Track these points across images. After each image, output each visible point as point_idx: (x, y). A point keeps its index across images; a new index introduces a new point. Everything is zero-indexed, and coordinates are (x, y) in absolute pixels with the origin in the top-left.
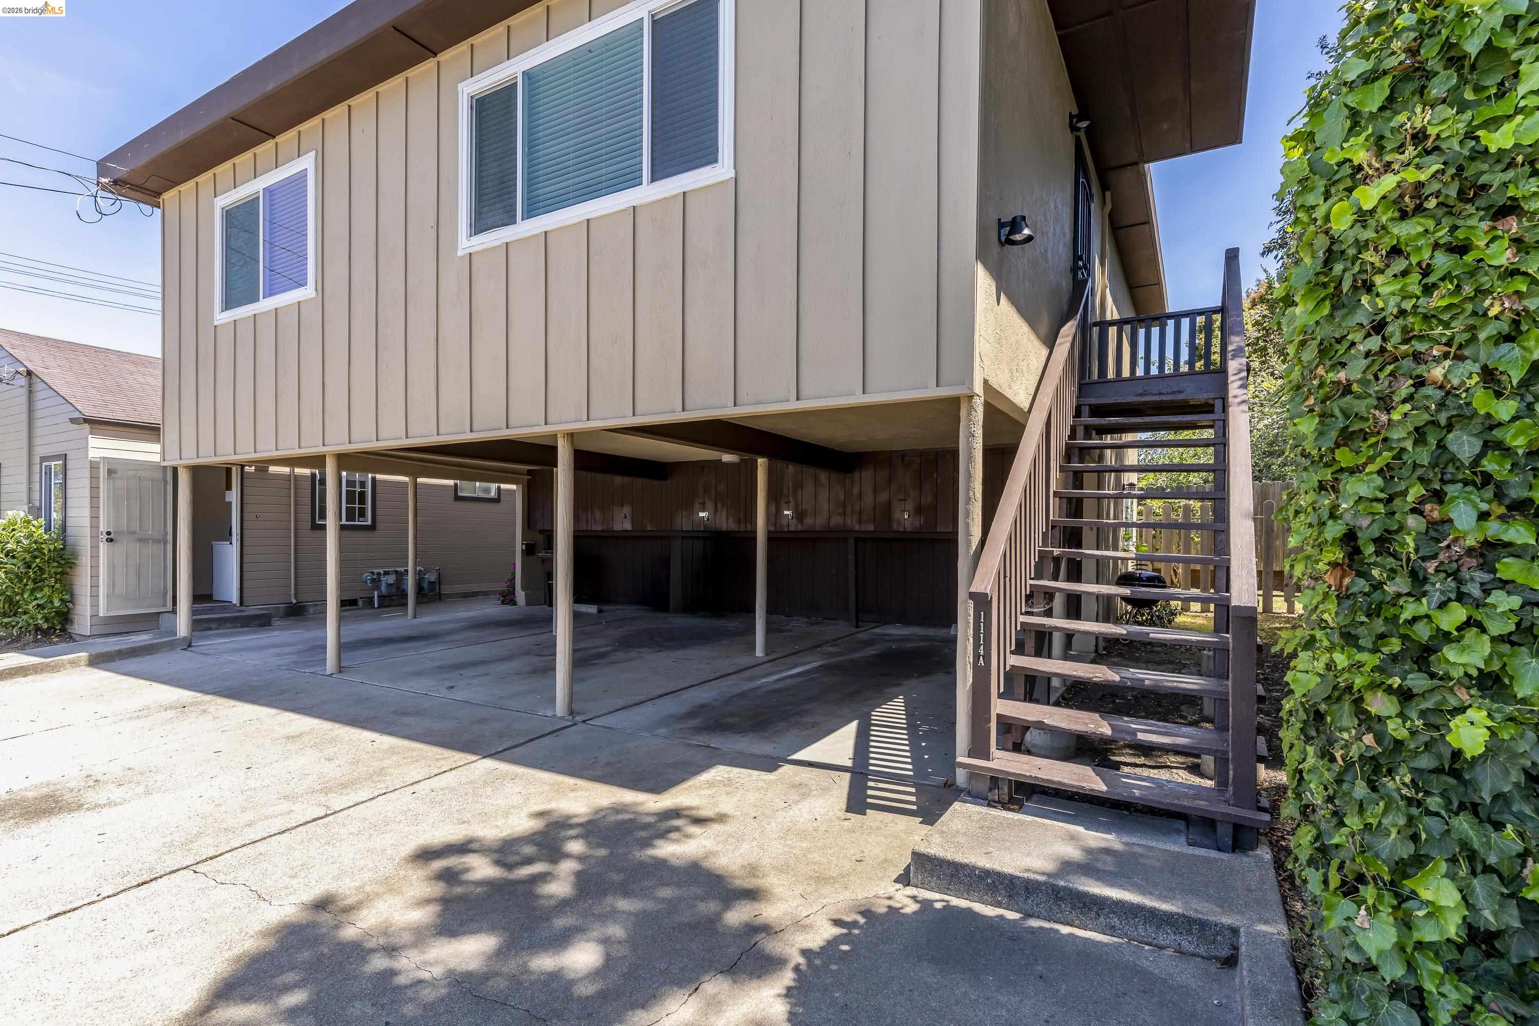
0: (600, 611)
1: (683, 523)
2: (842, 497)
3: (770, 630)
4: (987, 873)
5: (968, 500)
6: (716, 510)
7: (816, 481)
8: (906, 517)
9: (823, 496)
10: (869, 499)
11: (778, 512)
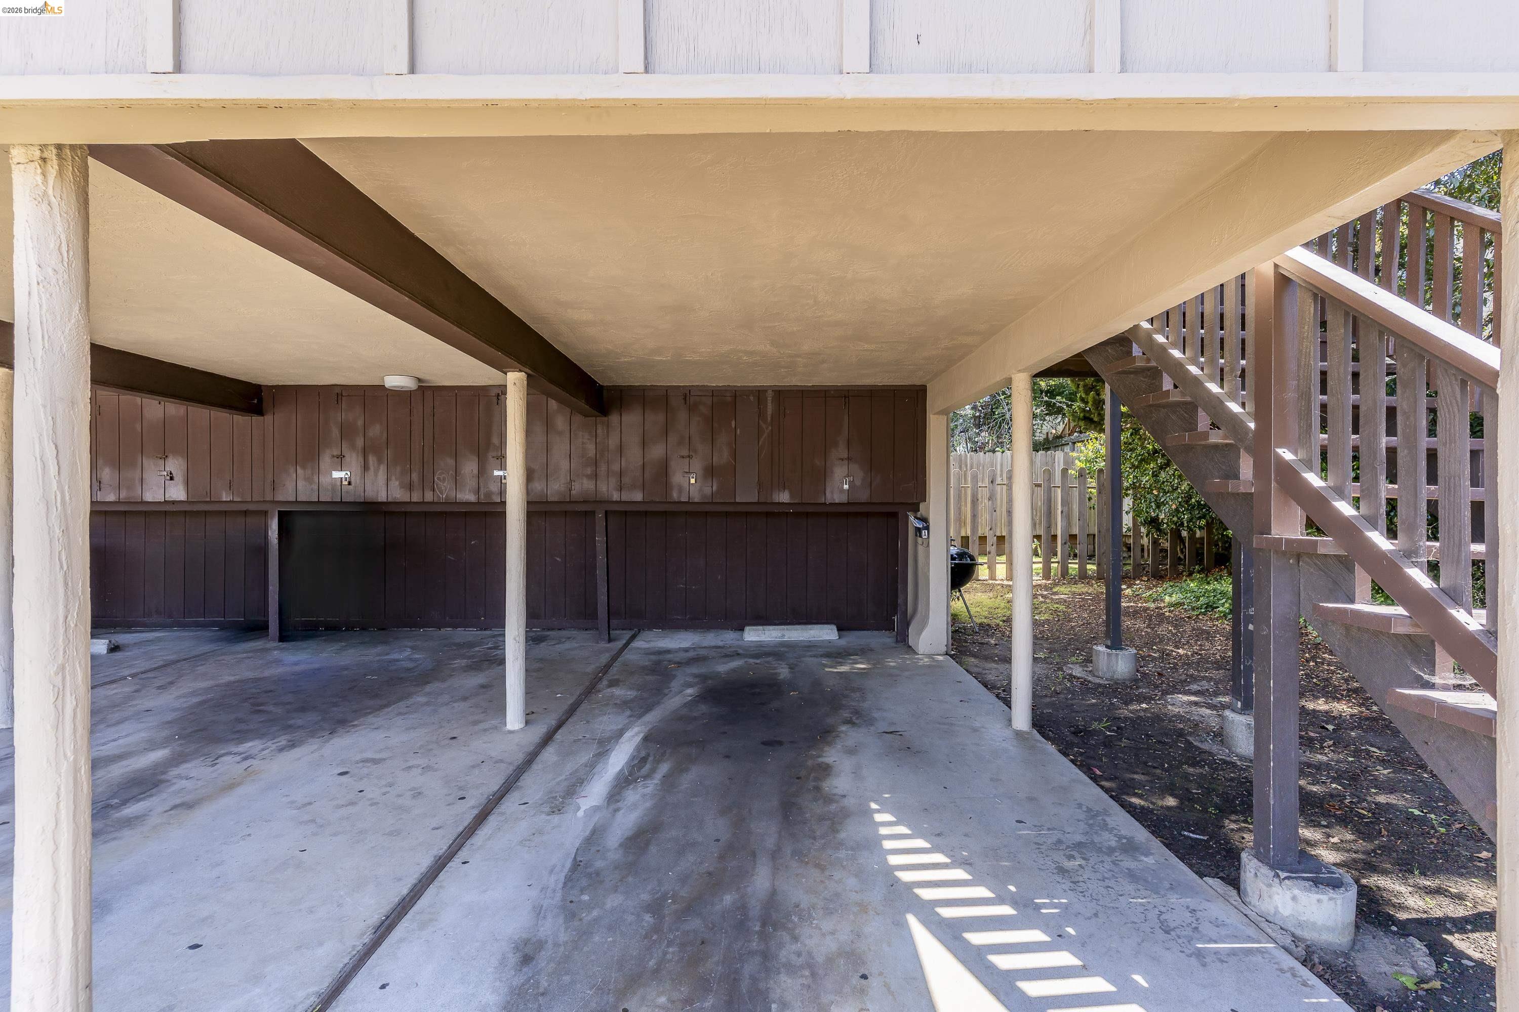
1: (299, 489)
2: (591, 451)
6: (366, 468)
8: (693, 481)
10: (634, 456)
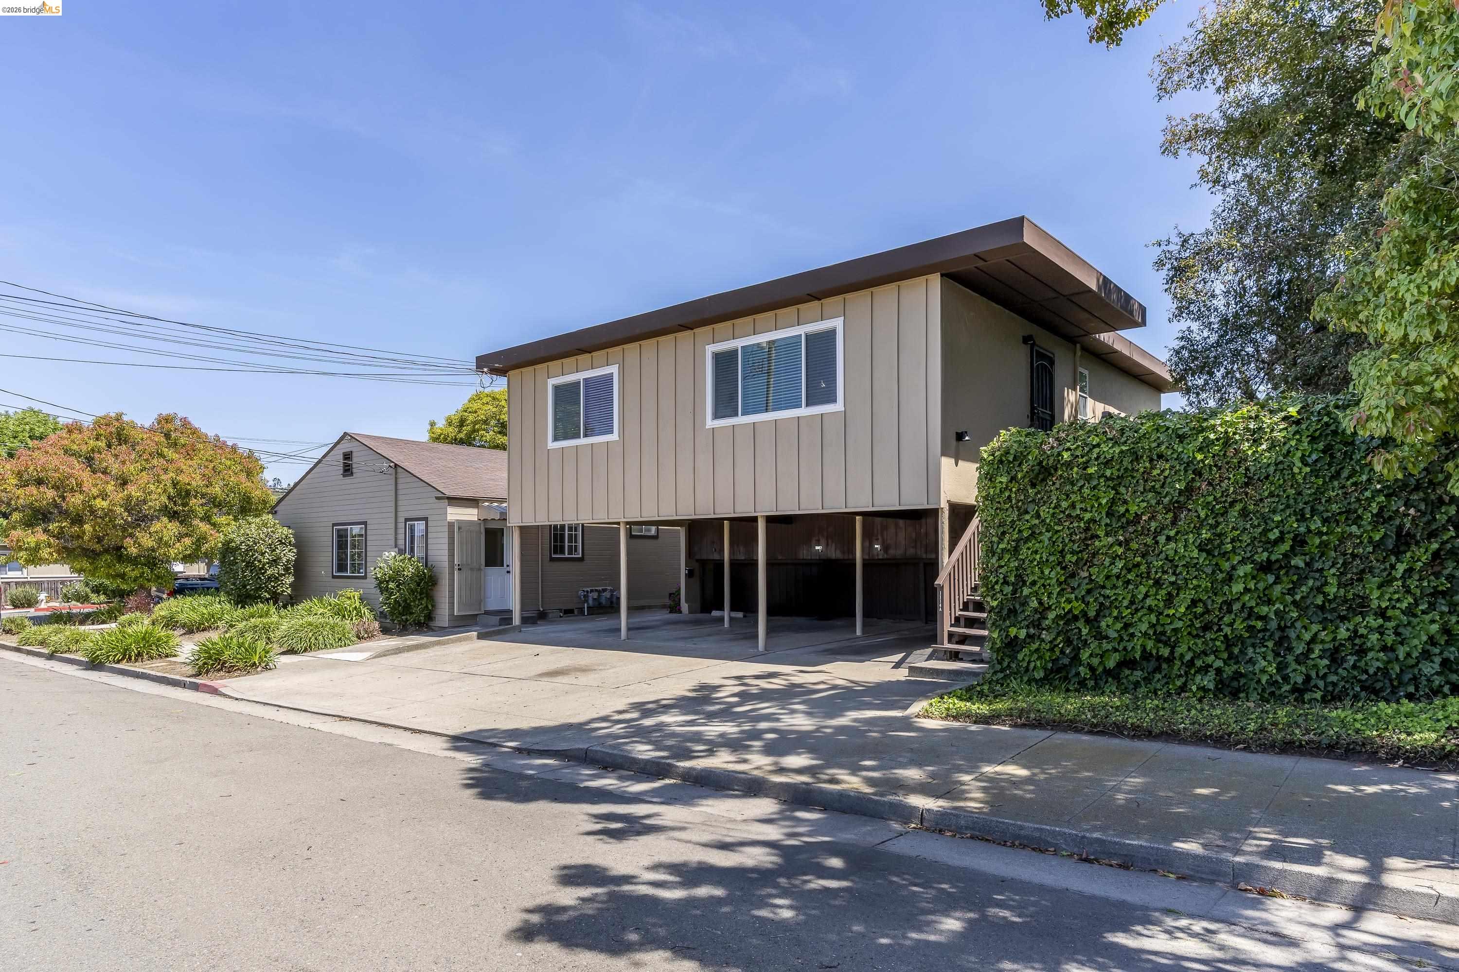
0: (745, 616)
1: (804, 554)
3: (864, 625)
4: (931, 669)
5: (942, 549)
6: (827, 545)
7: (897, 526)
9: (902, 535)
11: (871, 546)
